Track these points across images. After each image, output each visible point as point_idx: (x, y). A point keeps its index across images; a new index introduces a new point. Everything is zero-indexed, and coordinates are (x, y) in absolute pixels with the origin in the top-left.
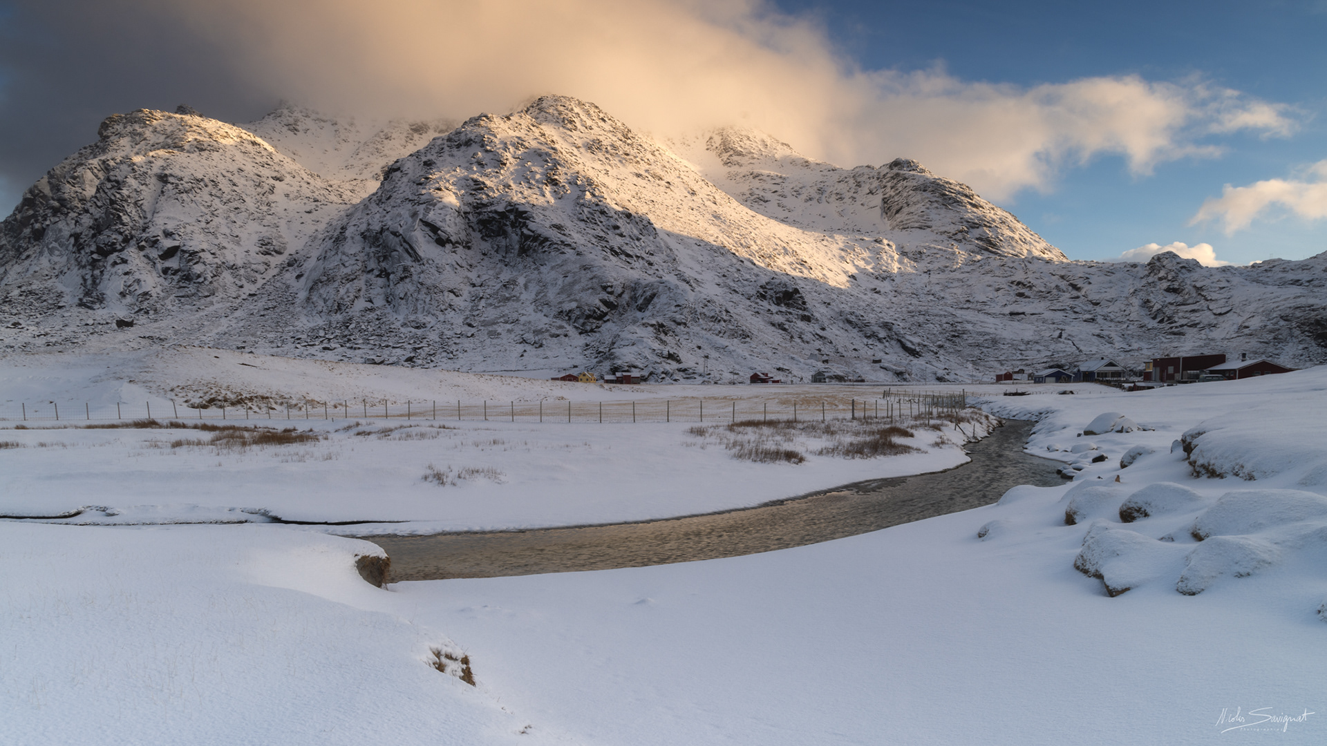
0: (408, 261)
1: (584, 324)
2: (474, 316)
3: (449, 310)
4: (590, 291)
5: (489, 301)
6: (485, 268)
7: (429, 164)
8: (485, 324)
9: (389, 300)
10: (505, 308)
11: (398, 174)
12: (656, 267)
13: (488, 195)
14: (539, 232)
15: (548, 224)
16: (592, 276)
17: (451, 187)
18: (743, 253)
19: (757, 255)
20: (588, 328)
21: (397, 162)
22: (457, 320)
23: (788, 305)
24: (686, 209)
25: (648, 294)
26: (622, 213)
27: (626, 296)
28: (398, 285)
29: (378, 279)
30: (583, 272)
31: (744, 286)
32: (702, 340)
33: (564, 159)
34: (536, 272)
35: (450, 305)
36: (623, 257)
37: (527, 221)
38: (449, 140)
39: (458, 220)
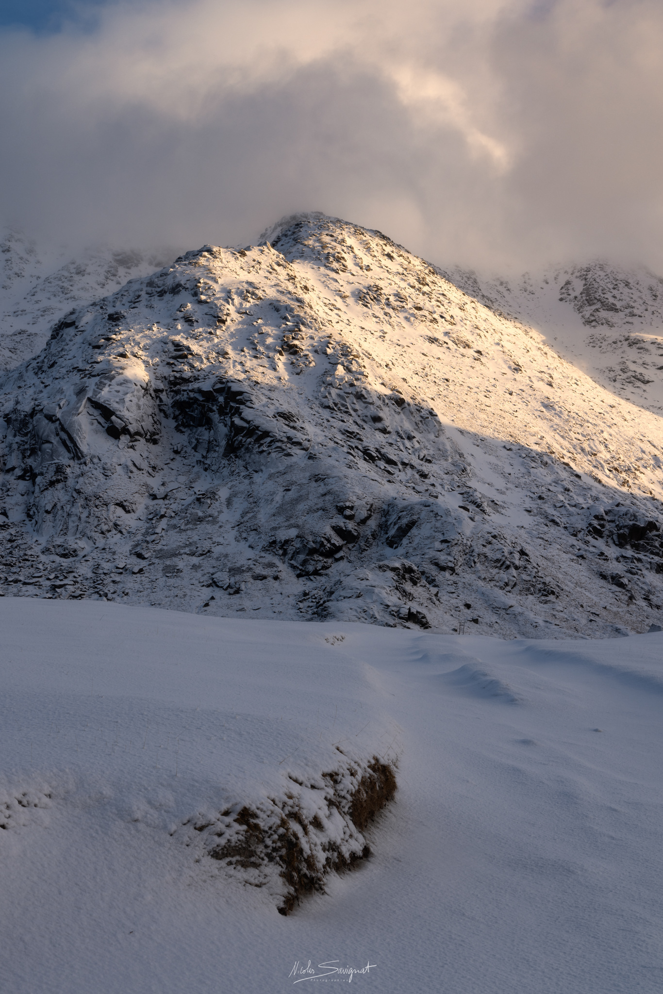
0: (64, 458)
1: (304, 562)
2: (147, 542)
3: (114, 531)
4: (320, 512)
5: (174, 522)
6: (174, 472)
7: (115, 319)
8: (161, 555)
9: (31, 513)
10: (195, 532)
11: (71, 331)
12: (432, 480)
13: (192, 366)
14: (256, 423)
15: (270, 412)
16: (325, 491)
17: (140, 353)
18: (582, 465)
19: (606, 466)
20: (311, 568)
21: (72, 313)
22: (122, 546)
23: (636, 547)
24: (501, 392)
25: (405, 521)
26: (390, 398)
27: (372, 523)
28: (45, 493)
29: (20, 481)
30: (314, 484)
31: (570, 515)
32: (474, 595)
33: (312, 316)
34: (247, 481)
35: (116, 525)
36: (382, 464)
37: (242, 407)
38: (150, 284)
39: (143, 401)
